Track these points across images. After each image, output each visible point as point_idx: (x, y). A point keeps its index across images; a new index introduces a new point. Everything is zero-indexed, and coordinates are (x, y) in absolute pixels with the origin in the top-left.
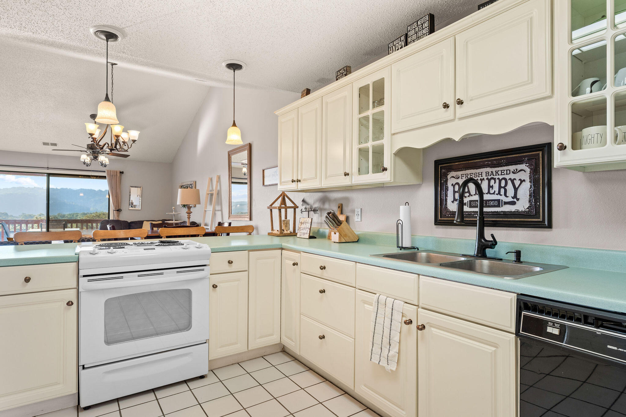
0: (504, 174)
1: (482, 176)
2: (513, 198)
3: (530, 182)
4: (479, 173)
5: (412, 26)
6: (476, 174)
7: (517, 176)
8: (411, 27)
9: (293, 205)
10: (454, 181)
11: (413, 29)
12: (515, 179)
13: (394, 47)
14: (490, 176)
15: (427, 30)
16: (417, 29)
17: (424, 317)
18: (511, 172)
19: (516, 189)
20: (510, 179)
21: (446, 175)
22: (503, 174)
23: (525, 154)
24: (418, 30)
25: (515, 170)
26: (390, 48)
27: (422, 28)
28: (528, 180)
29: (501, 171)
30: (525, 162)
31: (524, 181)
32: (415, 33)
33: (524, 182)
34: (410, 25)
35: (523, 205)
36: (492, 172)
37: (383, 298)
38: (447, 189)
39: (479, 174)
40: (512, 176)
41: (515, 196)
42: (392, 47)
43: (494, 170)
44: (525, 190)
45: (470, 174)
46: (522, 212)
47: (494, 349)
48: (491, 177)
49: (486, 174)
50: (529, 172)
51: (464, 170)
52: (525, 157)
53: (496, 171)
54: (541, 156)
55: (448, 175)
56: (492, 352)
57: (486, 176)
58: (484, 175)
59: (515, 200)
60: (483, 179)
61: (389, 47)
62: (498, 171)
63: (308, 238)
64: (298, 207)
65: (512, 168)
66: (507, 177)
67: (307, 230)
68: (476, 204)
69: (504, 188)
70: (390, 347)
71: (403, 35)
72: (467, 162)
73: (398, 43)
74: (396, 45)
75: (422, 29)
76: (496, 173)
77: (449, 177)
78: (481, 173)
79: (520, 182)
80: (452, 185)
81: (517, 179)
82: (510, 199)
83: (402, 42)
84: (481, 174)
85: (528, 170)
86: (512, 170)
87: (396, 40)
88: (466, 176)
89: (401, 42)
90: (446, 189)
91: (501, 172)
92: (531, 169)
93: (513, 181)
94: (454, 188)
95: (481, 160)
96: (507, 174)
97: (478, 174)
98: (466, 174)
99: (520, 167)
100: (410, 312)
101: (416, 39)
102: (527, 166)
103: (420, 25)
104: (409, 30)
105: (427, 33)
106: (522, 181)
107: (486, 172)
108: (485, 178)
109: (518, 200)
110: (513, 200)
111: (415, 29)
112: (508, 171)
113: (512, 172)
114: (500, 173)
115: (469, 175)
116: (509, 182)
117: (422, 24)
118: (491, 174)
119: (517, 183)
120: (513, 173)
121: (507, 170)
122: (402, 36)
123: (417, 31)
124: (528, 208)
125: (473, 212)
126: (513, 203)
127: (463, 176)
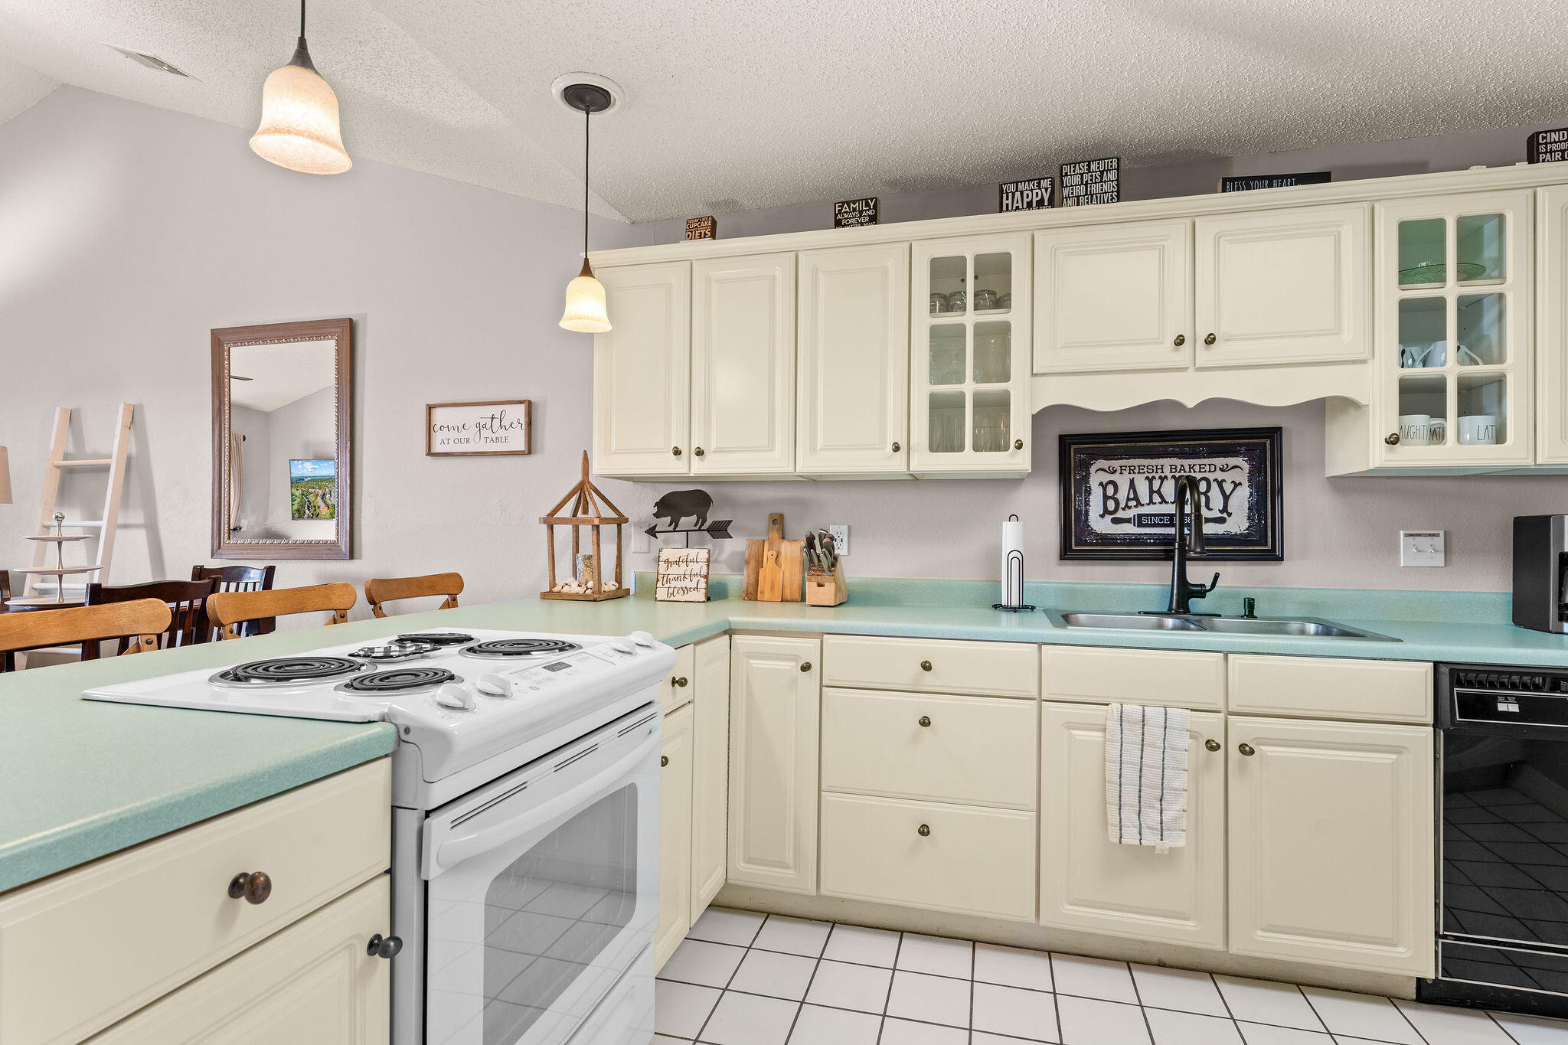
0: (1205, 471)
1: (1162, 472)
2: (1221, 512)
3: (1250, 486)
4: (1157, 466)
5: (1074, 167)
6: (1151, 467)
7: (1228, 477)
8: (1072, 169)
9: (615, 516)
10: (1105, 478)
11: (1077, 174)
12: (1224, 481)
13: (1018, 194)
14: (1179, 472)
15: (1113, 187)
16: (1087, 177)
17: (1243, 729)
18: (1218, 469)
19: (1226, 498)
20: (1216, 480)
21: (1085, 466)
22: (1202, 470)
23: (1242, 441)
24: (1091, 180)
25: (1226, 466)
26: (1007, 194)
27: (1102, 179)
28: (1246, 483)
29: (1200, 465)
30: (1241, 454)
31: (1240, 484)
32: (1082, 183)
33: (1239, 488)
34: (1070, 164)
35: (1238, 523)
36: (1182, 466)
37: (1133, 710)
38: (1088, 492)
39: (1157, 469)
40: (1219, 475)
41: (1225, 510)
42: (1013, 194)
43: (1186, 462)
44: (1241, 499)
45: (1139, 466)
46: (1236, 534)
47: (1394, 756)
48: (1180, 474)
49: (1171, 469)
50: (1248, 471)
51: (1125, 459)
52: (1241, 445)
53: (1190, 465)
54: (1268, 447)
55: (1092, 464)
56: (1393, 762)
57: (1171, 472)
58: (1167, 470)
59: (1225, 515)
60: (1166, 477)
61: (1002, 190)
62: (1194, 465)
63: (704, 599)
64: (626, 520)
65: (1219, 461)
66: (1211, 477)
67: (695, 579)
68: (1151, 521)
69: (1205, 494)
70: (1161, 805)
71: (1047, 178)
72: (1133, 444)
73: (1032, 190)
74: (1025, 193)
75: (1101, 181)
76: (1190, 469)
77: (1093, 469)
78: (1162, 466)
79: (1233, 485)
80: (1101, 484)
81: (1229, 481)
82: (1215, 514)
83: (1043, 190)
84: (1162, 469)
85: (1246, 467)
86: (1219, 465)
87: (1025, 182)
88: (1130, 470)
89: (1040, 189)
90: (1086, 491)
91: (1200, 468)
92: (1252, 466)
93: (1220, 484)
94: (1105, 490)
95: (1161, 443)
96: (1210, 471)
97: (1155, 468)
98: (1130, 467)
99: (1232, 461)
100: (1211, 726)
101: (1084, 196)
102: (1246, 461)
103: (1096, 172)
104: (1066, 173)
105: (1113, 192)
106: (1236, 485)
107: (1171, 466)
108: (1169, 476)
109: (1230, 515)
110: (1220, 515)
111: (1082, 175)
112: (1213, 468)
113: (1220, 468)
114: (1197, 468)
115: (1137, 468)
116: (1214, 485)
117: (1102, 173)
118: (1180, 470)
119: (1228, 487)
120: (1222, 470)
121: (1210, 465)
122: (1044, 179)
123: (1087, 181)
124: (1247, 529)
125: (1145, 534)
126: (1221, 521)
127: (1125, 470)
